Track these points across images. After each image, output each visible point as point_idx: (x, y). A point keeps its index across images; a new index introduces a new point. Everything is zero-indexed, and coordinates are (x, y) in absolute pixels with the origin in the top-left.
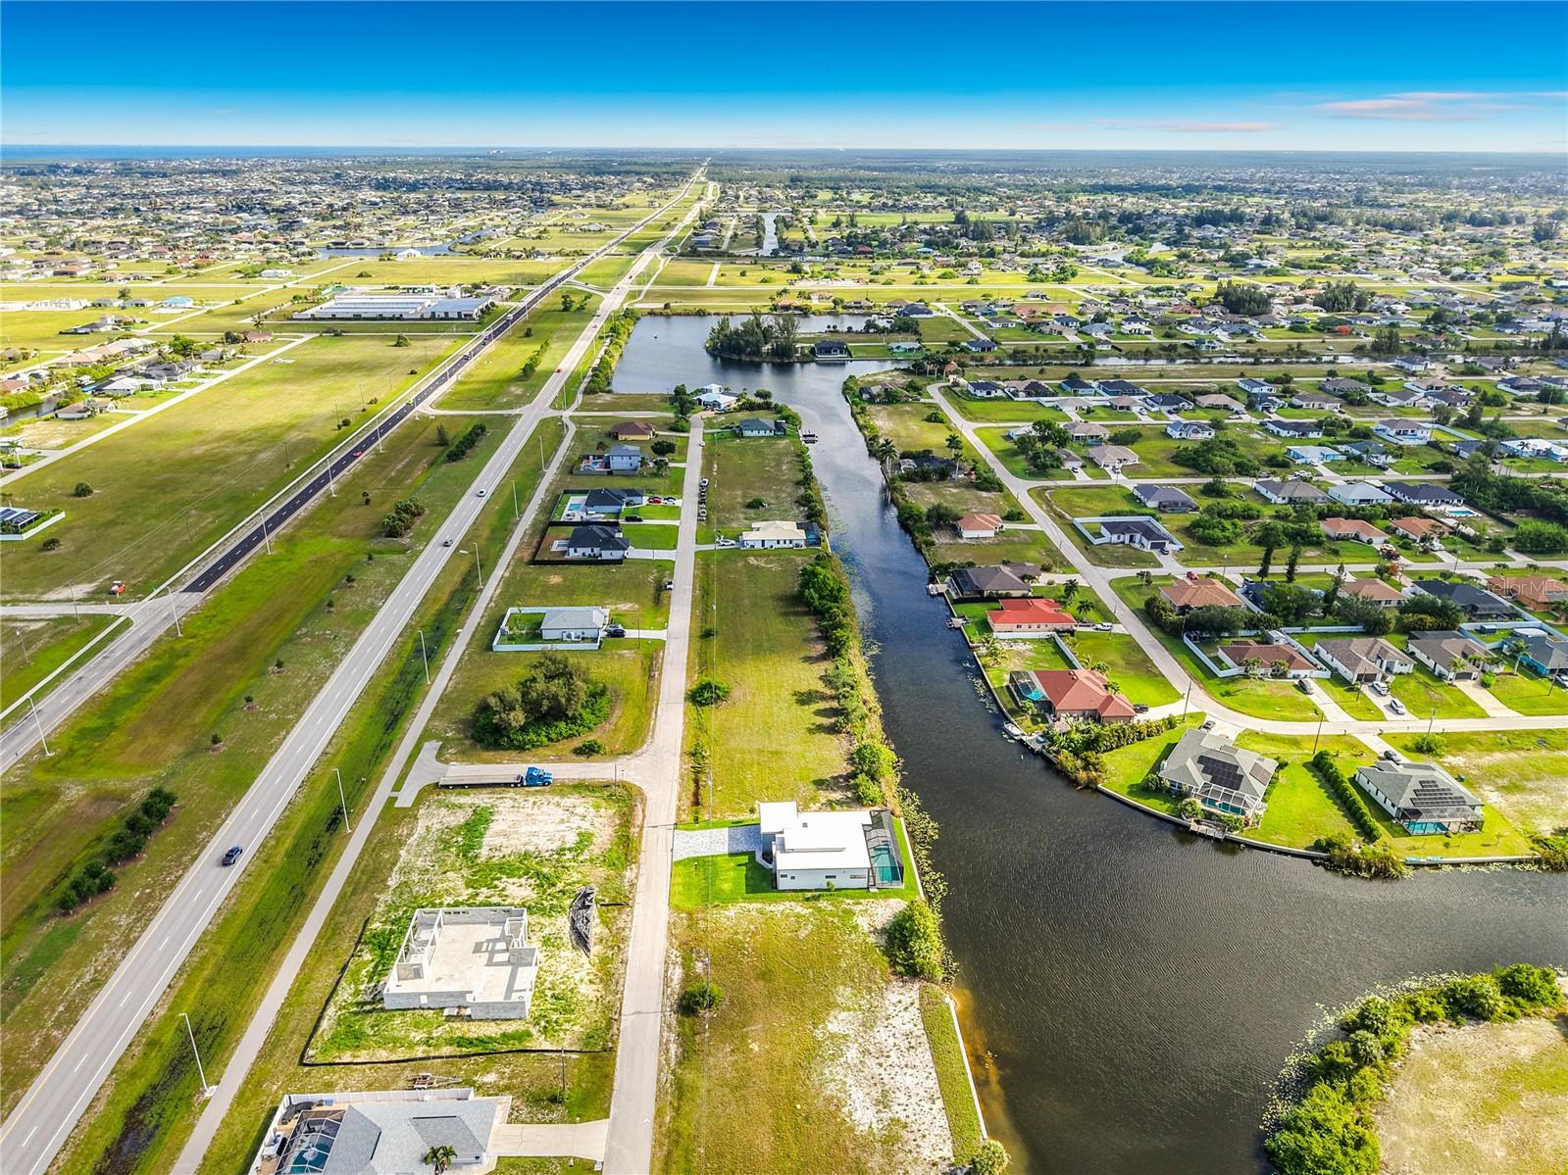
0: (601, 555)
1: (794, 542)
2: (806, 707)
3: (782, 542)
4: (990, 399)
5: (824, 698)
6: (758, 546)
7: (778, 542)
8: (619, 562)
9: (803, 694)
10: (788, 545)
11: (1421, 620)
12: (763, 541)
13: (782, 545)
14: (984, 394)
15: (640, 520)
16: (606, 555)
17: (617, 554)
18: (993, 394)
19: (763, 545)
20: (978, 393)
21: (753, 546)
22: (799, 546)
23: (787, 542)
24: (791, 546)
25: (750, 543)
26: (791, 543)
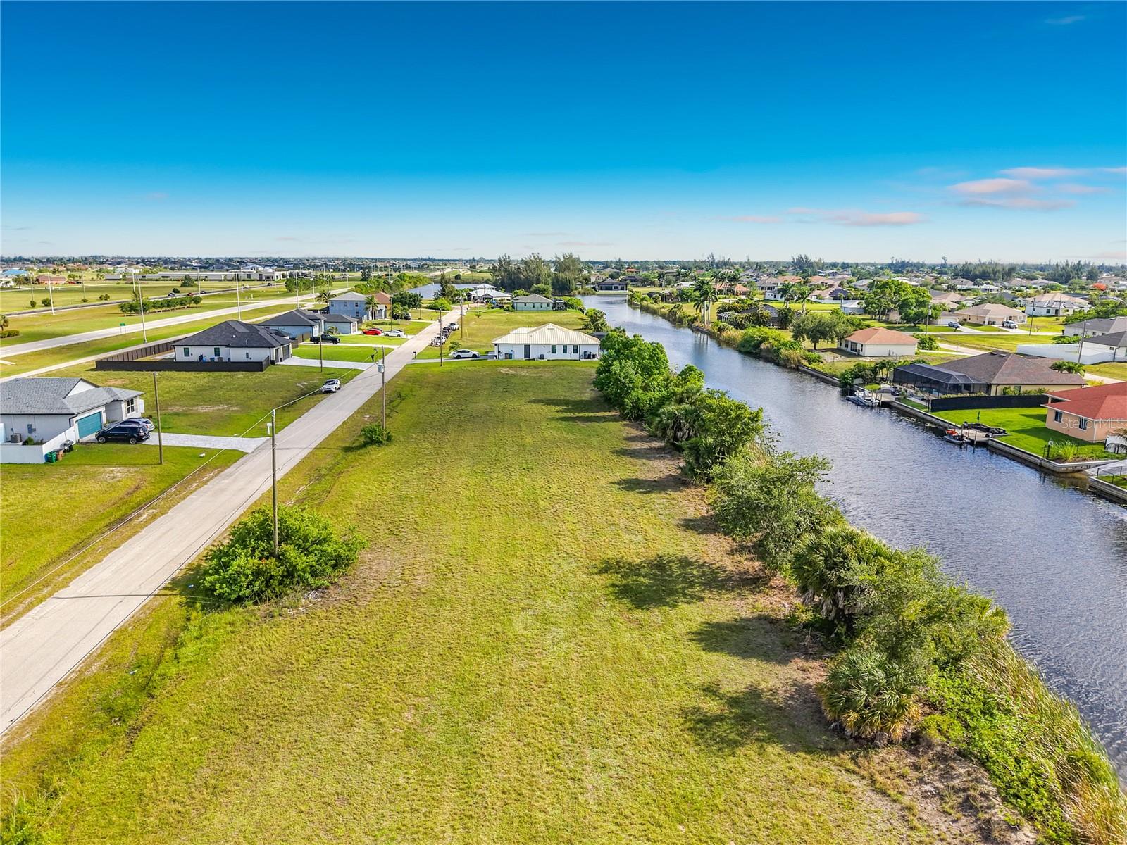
0: (230, 359)
1: (582, 350)
2: (654, 615)
3: (560, 349)
5: (717, 582)
6: (519, 355)
7: (554, 351)
9: (633, 570)
10: (570, 355)
12: (529, 347)
13: (559, 355)
16: (238, 355)
19: (527, 355)
21: (509, 356)
22: (589, 356)
23: (570, 349)
24: (576, 356)
25: (505, 350)
26: (575, 351)
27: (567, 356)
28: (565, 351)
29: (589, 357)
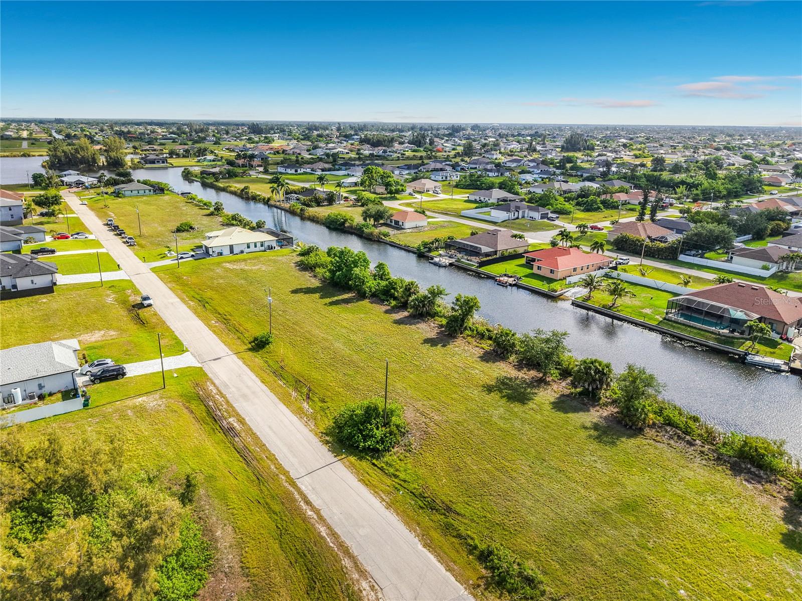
0: (14, 286)
1: (266, 244)
2: (532, 405)
3: (252, 246)
4: (300, 174)
5: (530, 384)
6: (226, 251)
7: (248, 247)
8: (48, 290)
9: (498, 388)
10: (259, 248)
11: (777, 224)
12: (231, 247)
13: (252, 248)
14: (293, 171)
15: (53, 252)
16: (23, 283)
17: (41, 281)
18: (299, 172)
19: (232, 252)
20: (289, 171)
21: (221, 254)
22: (272, 247)
23: (259, 245)
24: (263, 248)
25: (217, 250)
26: (262, 246)
27: (257, 249)
28: (256, 246)
29: (272, 249)
